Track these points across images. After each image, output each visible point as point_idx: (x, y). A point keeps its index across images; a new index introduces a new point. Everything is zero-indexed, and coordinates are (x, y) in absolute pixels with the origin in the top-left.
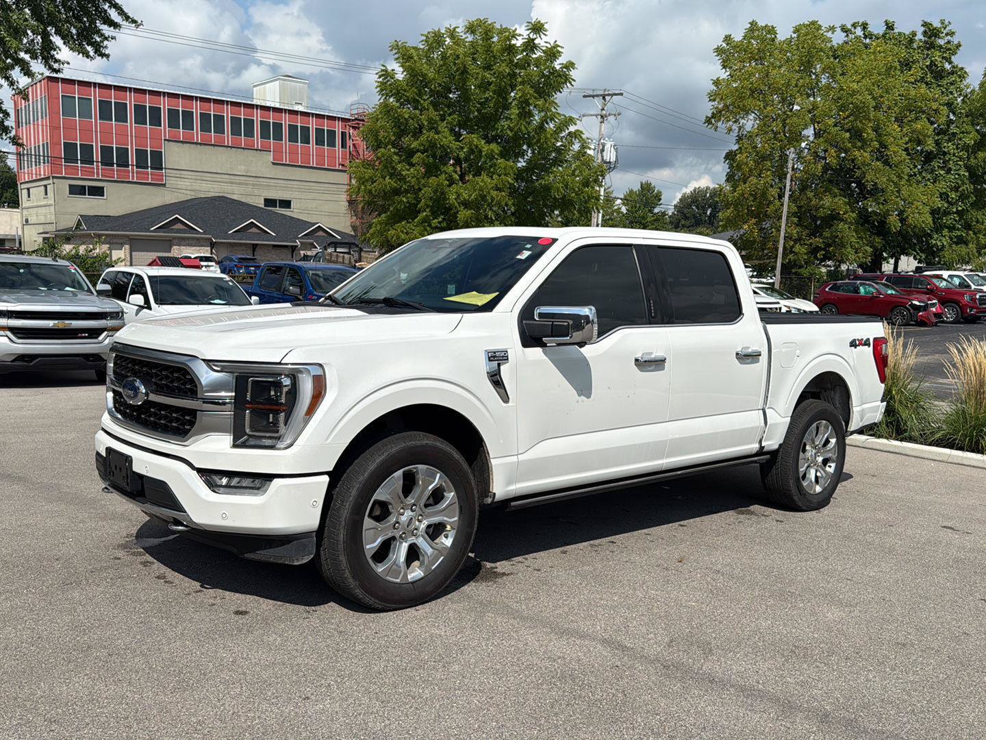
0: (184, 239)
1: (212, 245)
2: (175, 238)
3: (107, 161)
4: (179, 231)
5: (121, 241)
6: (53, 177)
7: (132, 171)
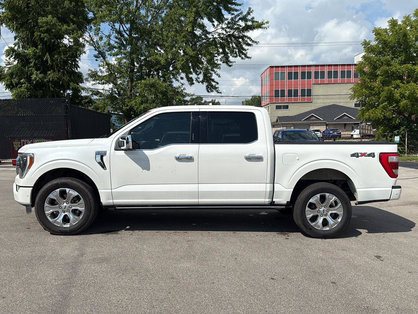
0: (315, 123)
1: (327, 125)
2: (311, 123)
3: (290, 95)
4: (313, 120)
5: (291, 125)
6: (271, 103)
7: (299, 98)
